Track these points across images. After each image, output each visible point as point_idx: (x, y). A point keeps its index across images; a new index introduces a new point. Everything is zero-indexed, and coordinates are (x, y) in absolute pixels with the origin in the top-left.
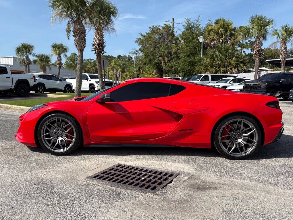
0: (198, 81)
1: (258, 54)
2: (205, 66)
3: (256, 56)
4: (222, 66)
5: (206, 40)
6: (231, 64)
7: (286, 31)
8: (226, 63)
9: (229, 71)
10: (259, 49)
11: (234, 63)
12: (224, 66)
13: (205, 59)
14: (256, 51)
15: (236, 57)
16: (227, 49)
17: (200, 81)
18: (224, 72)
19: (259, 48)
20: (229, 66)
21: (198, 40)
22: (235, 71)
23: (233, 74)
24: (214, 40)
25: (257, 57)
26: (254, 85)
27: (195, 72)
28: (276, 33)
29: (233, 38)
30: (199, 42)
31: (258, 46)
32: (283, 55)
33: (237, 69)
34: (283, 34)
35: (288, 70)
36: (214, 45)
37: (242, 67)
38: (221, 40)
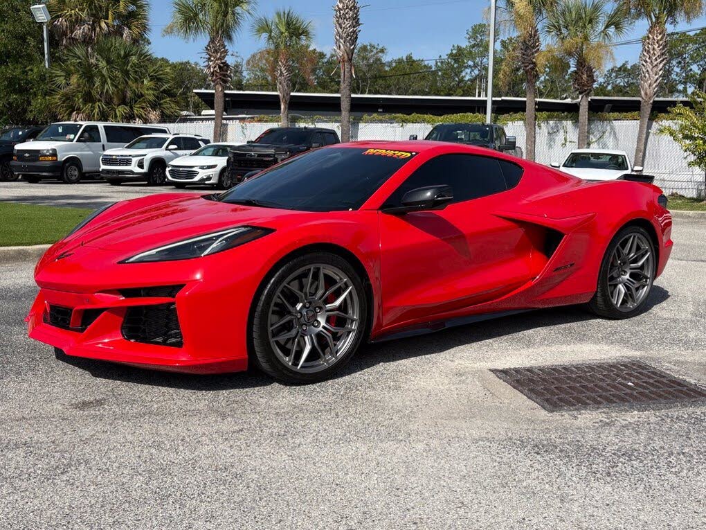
0: (72, 140)
1: (221, 75)
2: (68, 98)
3: (215, 80)
4: (115, 100)
5: (58, 17)
6: (142, 95)
7: (288, 24)
8: (129, 94)
9: (140, 117)
10: (222, 63)
11: (150, 95)
12: (123, 101)
13: (61, 76)
14: (215, 67)
15: (152, 78)
16: (125, 52)
17: (79, 140)
18: (126, 118)
19: (221, 59)
20: (136, 102)
21: (30, 13)
22: (153, 115)
23: (151, 123)
24: (79, 21)
25: (217, 84)
26: (259, 155)
27: (31, 112)
28: (264, 27)
29: (135, 23)
30: (34, 22)
31: (219, 54)
32: (285, 84)
33: (158, 112)
34: (282, 33)
35: (294, 120)
36: (85, 36)
37: (169, 105)
38: (103, 25)
